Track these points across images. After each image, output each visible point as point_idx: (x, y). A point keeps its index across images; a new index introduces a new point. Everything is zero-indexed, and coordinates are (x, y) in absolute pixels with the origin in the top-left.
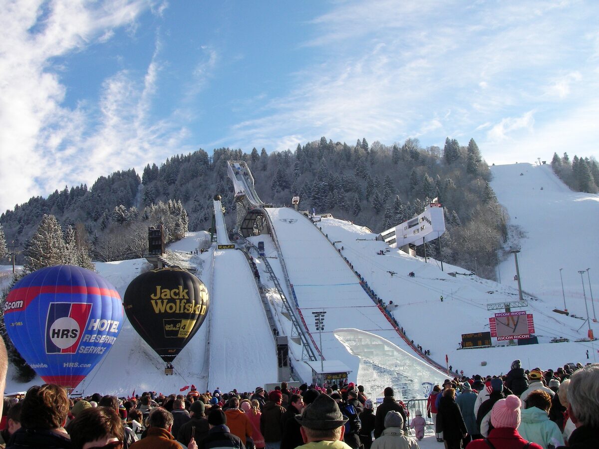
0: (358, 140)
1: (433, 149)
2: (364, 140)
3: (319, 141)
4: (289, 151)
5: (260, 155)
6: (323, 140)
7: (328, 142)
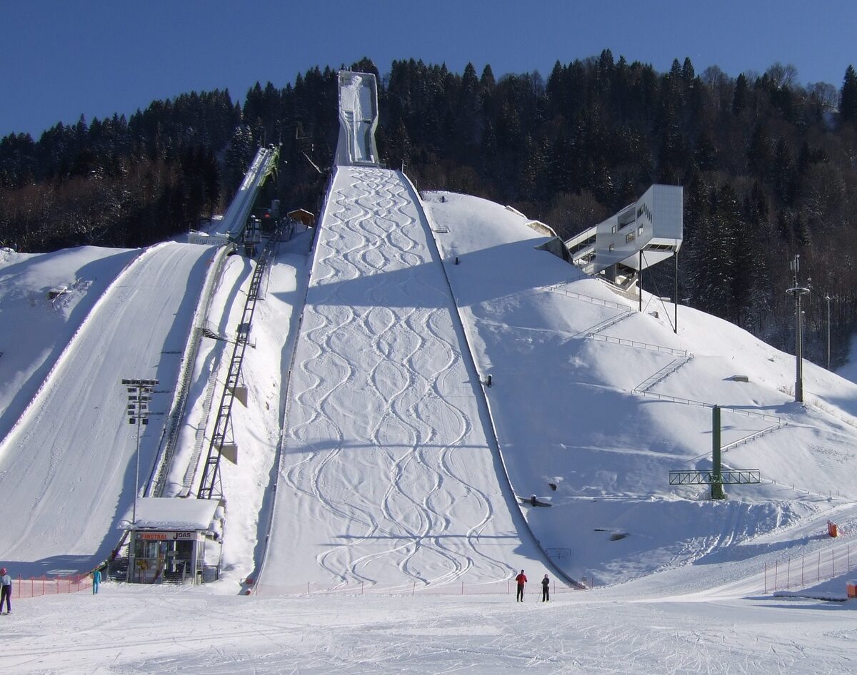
0: (676, 61)
1: (821, 87)
2: (687, 62)
3: (598, 58)
4: (536, 75)
5: (479, 78)
6: (606, 56)
7: (616, 61)
